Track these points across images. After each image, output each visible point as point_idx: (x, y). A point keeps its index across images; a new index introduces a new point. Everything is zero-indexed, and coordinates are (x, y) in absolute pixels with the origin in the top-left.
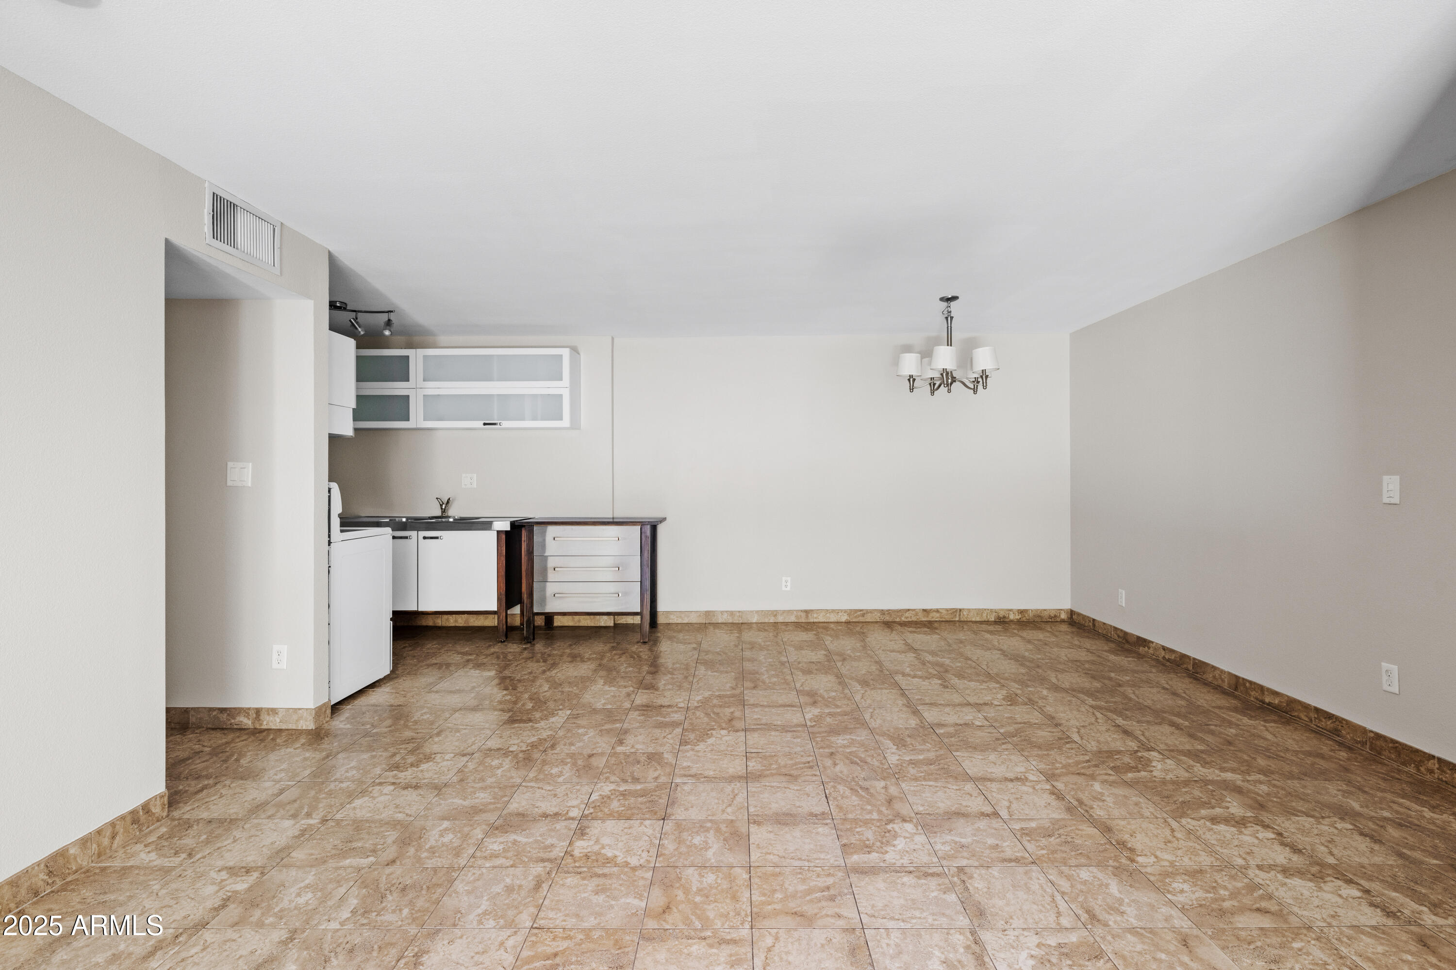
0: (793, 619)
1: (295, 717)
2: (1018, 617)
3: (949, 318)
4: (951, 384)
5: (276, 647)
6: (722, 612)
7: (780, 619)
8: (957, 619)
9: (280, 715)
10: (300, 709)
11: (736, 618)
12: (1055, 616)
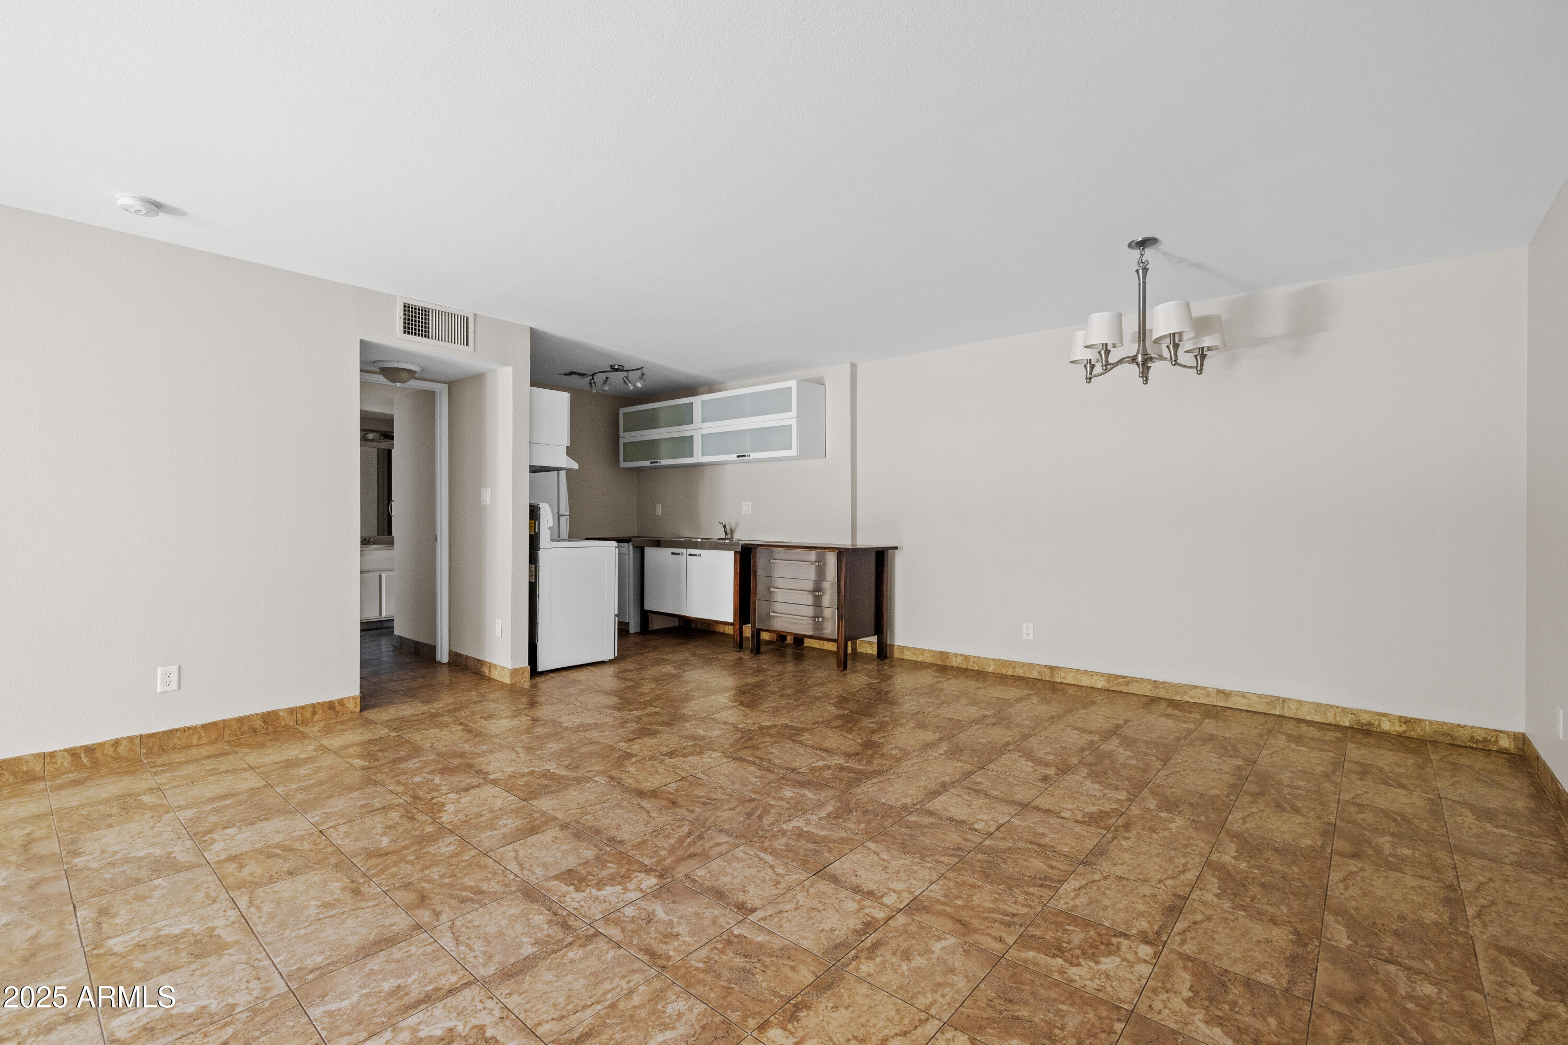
0: (1034, 675)
1: (503, 673)
2: (1399, 729)
3: (1143, 272)
5: (497, 621)
6: (956, 655)
7: (1020, 672)
9: (498, 670)
10: (505, 668)
11: (970, 664)
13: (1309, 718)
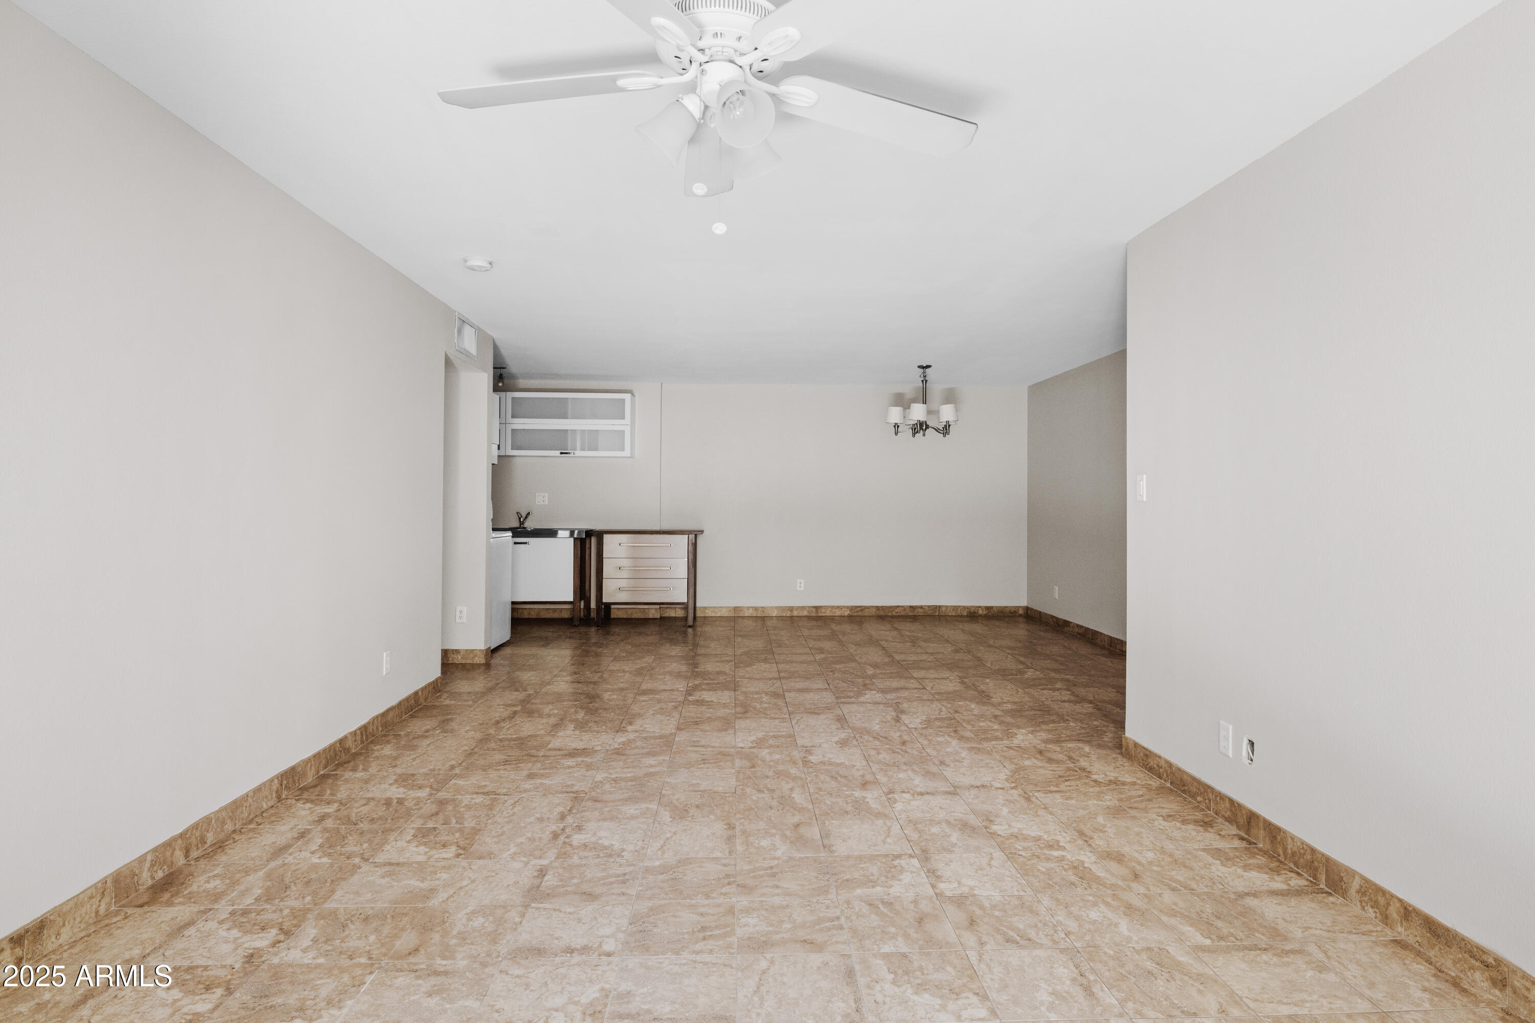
0: (805, 613)
1: (471, 656)
2: (985, 613)
3: (925, 381)
4: (925, 430)
5: (459, 608)
6: (748, 608)
7: (795, 613)
8: (937, 614)
9: (462, 654)
10: (475, 650)
11: (759, 612)
12: (1015, 612)
13: (950, 614)
